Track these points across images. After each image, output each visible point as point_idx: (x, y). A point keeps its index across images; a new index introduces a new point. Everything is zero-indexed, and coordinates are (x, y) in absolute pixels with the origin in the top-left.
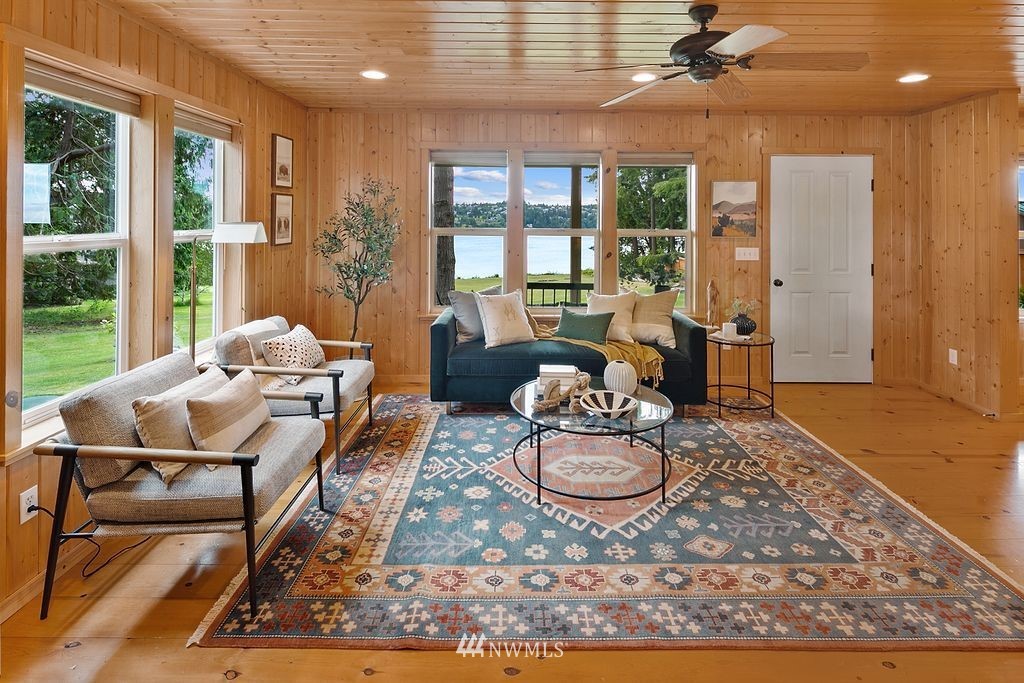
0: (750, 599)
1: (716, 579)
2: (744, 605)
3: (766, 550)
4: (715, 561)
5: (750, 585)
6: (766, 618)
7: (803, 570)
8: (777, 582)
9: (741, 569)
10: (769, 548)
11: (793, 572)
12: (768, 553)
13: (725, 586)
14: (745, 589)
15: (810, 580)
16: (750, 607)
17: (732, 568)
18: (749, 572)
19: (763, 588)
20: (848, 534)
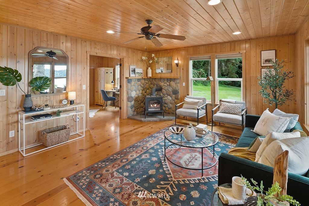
0: (132, 152)
1: (139, 152)
2: (132, 151)
3: (135, 162)
4: (142, 154)
5: (133, 154)
6: (128, 151)
7: (126, 162)
8: (129, 157)
9: (137, 155)
10: (135, 163)
11: (127, 160)
12: (134, 162)
13: (137, 151)
14: (133, 153)
15: (124, 161)
16: (131, 151)
17: (138, 155)
18: (135, 156)
19: (131, 155)
20: (119, 180)
